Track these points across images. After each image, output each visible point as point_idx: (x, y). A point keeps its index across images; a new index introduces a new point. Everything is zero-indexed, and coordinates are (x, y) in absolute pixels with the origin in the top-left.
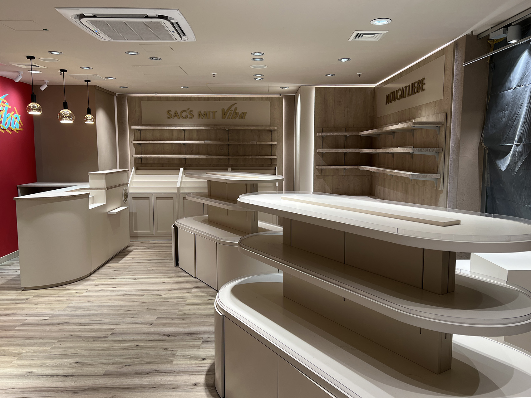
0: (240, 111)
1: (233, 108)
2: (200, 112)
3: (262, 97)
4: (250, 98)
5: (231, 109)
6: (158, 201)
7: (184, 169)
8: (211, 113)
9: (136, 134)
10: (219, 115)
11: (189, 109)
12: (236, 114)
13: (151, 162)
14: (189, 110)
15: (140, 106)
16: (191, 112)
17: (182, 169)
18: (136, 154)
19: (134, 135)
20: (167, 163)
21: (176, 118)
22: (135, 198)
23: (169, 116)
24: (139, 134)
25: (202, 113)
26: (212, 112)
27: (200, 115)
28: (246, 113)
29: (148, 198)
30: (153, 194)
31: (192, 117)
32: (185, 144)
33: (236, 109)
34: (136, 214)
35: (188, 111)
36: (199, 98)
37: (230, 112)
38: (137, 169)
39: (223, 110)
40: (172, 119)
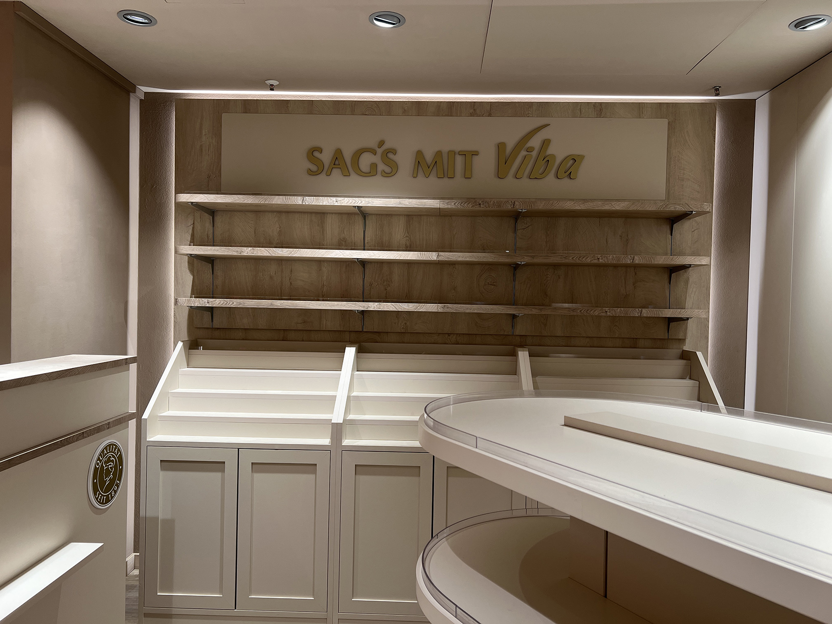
0: (559, 151)
1: (535, 142)
2: (419, 153)
3: (640, 106)
4: (600, 109)
5: (530, 144)
6: (256, 475)
7: (359, 351)
8: (459, 160)
9: (198, 227)
10: (485, 164)
11: (381, 143)
12: (548, 161)
13: (246, 322)
14: (384, 147)
15: (217, 133)
16: (388, 155)
17: (350, 352)
18: (197, 293)
19: (193, 228)
20: (300, 327)
21: (336, 172)
22: (167, 464)
23: (314, 168)
24: (208, 225)
25: (429, 156)
26: (463, 154)
27: (421, 165)
28: (582, 157)
29: (218, 466)
30: (239, 448)
31: (392, 169)
32: (363, 263)
33: (546, 143)
34: (169, 525)
35: (379, 151)
36: (419, 106)
37: (523, 153)
38: (193, 345)
39: (501, 147)
40: (323, 176)
